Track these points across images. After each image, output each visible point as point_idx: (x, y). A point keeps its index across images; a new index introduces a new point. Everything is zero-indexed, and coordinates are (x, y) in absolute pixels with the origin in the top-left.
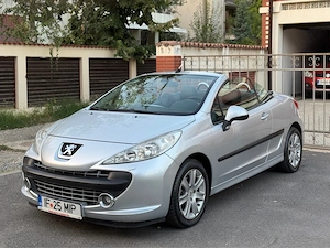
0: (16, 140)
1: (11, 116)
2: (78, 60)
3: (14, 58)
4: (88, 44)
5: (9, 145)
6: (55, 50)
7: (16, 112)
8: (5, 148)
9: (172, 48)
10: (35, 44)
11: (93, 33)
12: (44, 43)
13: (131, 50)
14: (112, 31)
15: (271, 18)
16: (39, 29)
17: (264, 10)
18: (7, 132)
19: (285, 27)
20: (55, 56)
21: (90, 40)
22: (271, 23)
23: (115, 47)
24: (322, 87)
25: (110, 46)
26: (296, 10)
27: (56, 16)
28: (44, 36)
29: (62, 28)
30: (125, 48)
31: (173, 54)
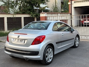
0: (4, 39)
1: (3, 33)
2: (21, 18)
3: (4, 18)
4: (24, 13)
5: (2, 41)
6: (14, 15)
7: (4, 32)
8: (1, 42)
9: (44, 14)
10: (9, 14)
11: (25, 10)
12: (12, 13)
13: (35, 15)
14: (30, 10)
15: (71, 5)
16: (10, 10)
17: (69, 3)
18: (2, 37)
19: (75, 8)
20: (14, 17)
21: (24, 12)
22: (71, 7)
23: (30, 14)
24: (86, 23)
25: (29, 14)
26: (78, 3)
27: (15, 6)
28: (12, 12)
29: (16, 10)
30: (33, 14)
31: (44, 16)
